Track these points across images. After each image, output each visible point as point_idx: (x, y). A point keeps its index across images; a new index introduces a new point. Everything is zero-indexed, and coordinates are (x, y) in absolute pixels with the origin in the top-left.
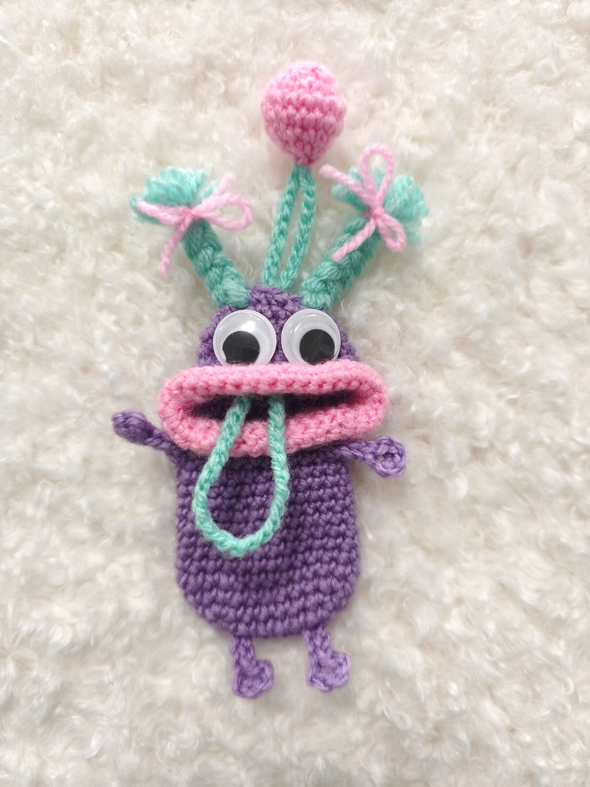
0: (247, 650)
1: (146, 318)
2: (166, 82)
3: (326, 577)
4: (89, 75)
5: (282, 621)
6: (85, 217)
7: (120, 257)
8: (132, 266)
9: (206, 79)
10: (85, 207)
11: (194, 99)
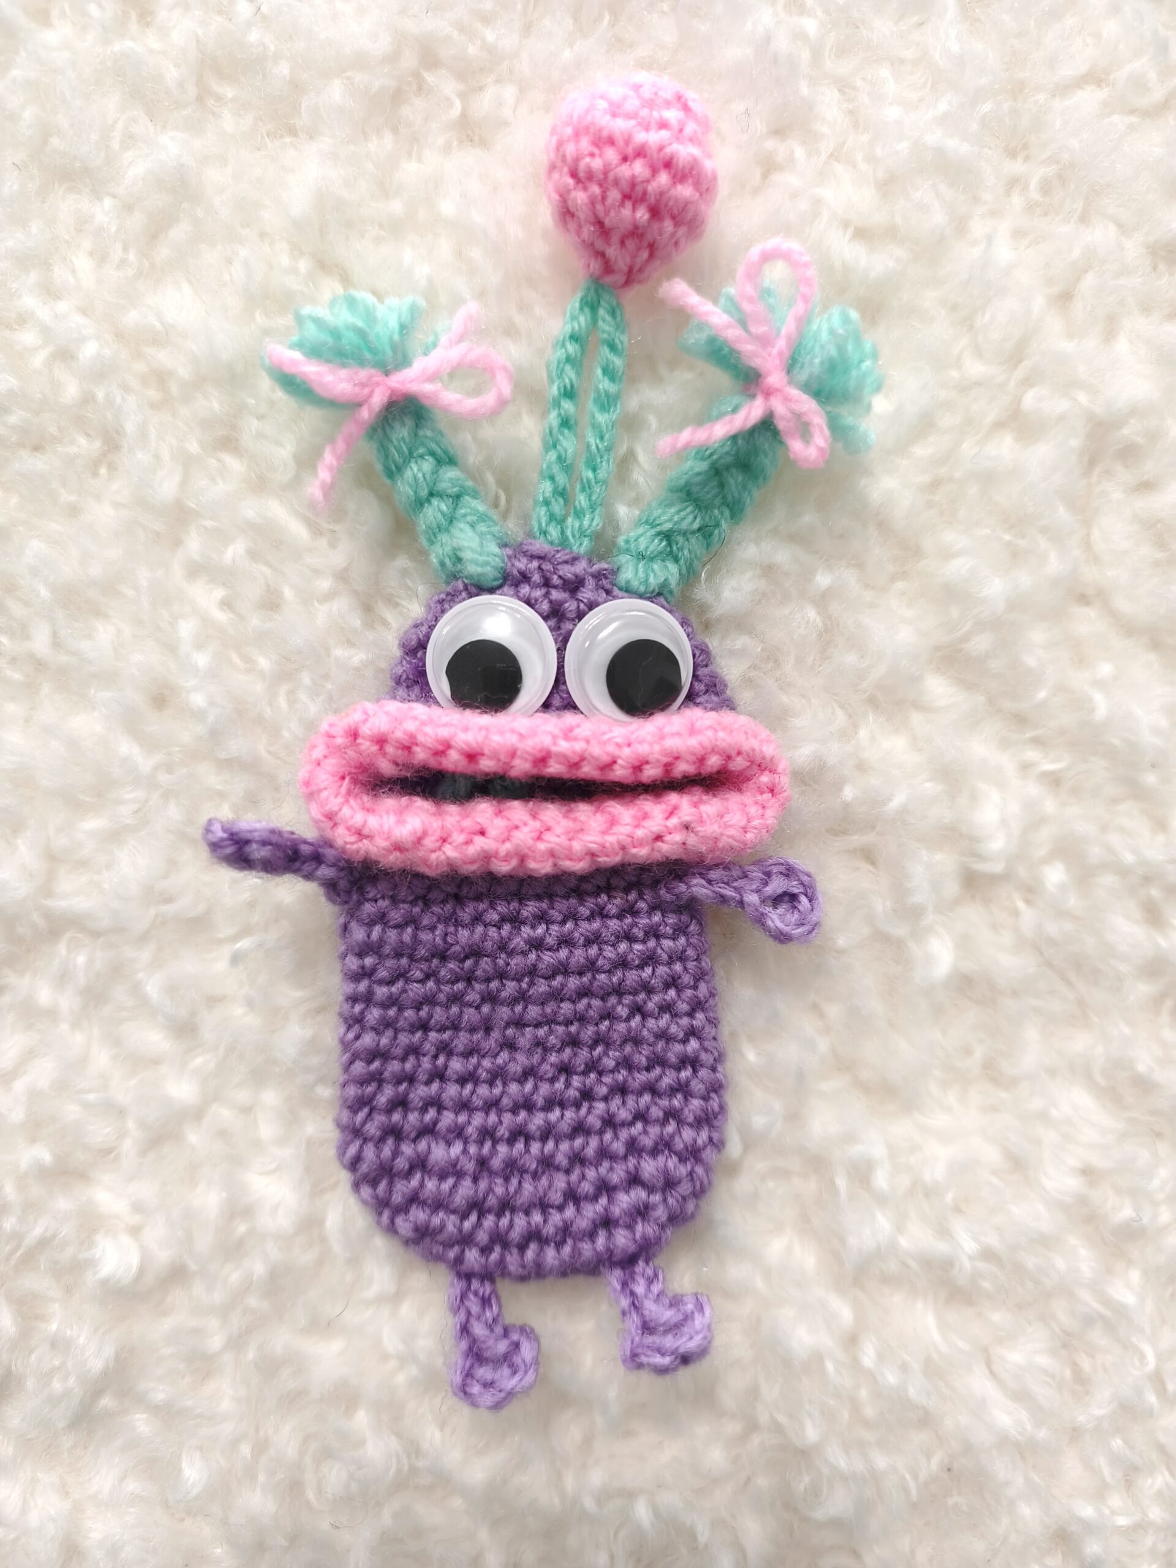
0: (485, 1302)
1: (288, 592)
2: (336, 92)
3: (654, 1152)
4: (172, 74)
5: (559, 1245)
6: (161, 377)
7: (234, 464)
8: (260, 485)
9: (421, 88)
10: (163, 357)
11: (395, 130)
